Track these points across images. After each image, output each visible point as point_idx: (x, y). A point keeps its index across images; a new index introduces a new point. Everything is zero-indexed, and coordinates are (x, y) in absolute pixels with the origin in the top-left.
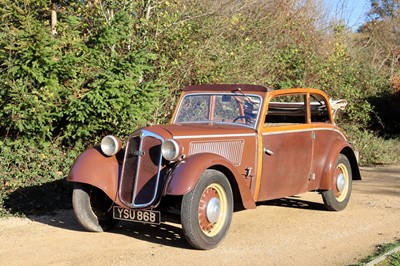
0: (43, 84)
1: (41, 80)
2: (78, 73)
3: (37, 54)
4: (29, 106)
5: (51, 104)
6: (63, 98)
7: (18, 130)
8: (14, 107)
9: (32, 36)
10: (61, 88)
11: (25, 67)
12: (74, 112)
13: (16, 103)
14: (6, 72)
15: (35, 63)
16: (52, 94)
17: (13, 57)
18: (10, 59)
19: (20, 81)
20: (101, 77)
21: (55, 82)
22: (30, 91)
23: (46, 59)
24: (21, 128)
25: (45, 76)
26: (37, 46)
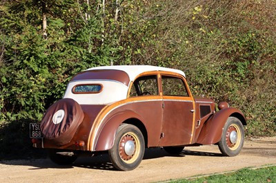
0: (38, 73)
1: (36, 69)
2: (62, 64)
3: (33, 52)
4: (28, 88)
5: (43, 87)
6: (51, 82)
7: (21, 105)
8: (18, 89)
9: (30, 40)
10: (50, 75)
11: (25, 61)
12: (59, 92)
13: (19, 86)
14: (12, 64)
15: (32, 58)
16: (44, 80)
17: (17, 54)
18: (15, 56)
19: (22, 71)
20: (78, 66)
21: (46, 71)
22: (29, 77)
23: (39, 55)
24: (23, 104)
25: (39, 67)
26: (33, 46)
